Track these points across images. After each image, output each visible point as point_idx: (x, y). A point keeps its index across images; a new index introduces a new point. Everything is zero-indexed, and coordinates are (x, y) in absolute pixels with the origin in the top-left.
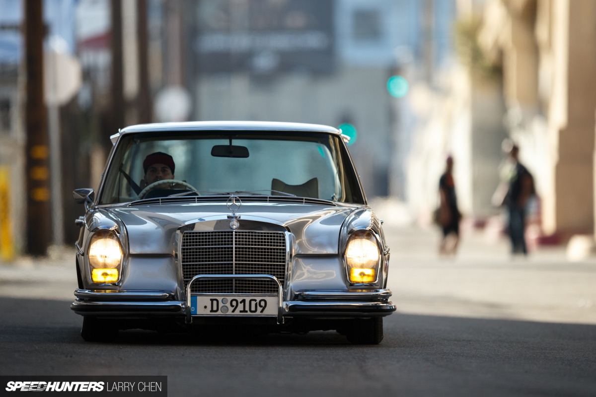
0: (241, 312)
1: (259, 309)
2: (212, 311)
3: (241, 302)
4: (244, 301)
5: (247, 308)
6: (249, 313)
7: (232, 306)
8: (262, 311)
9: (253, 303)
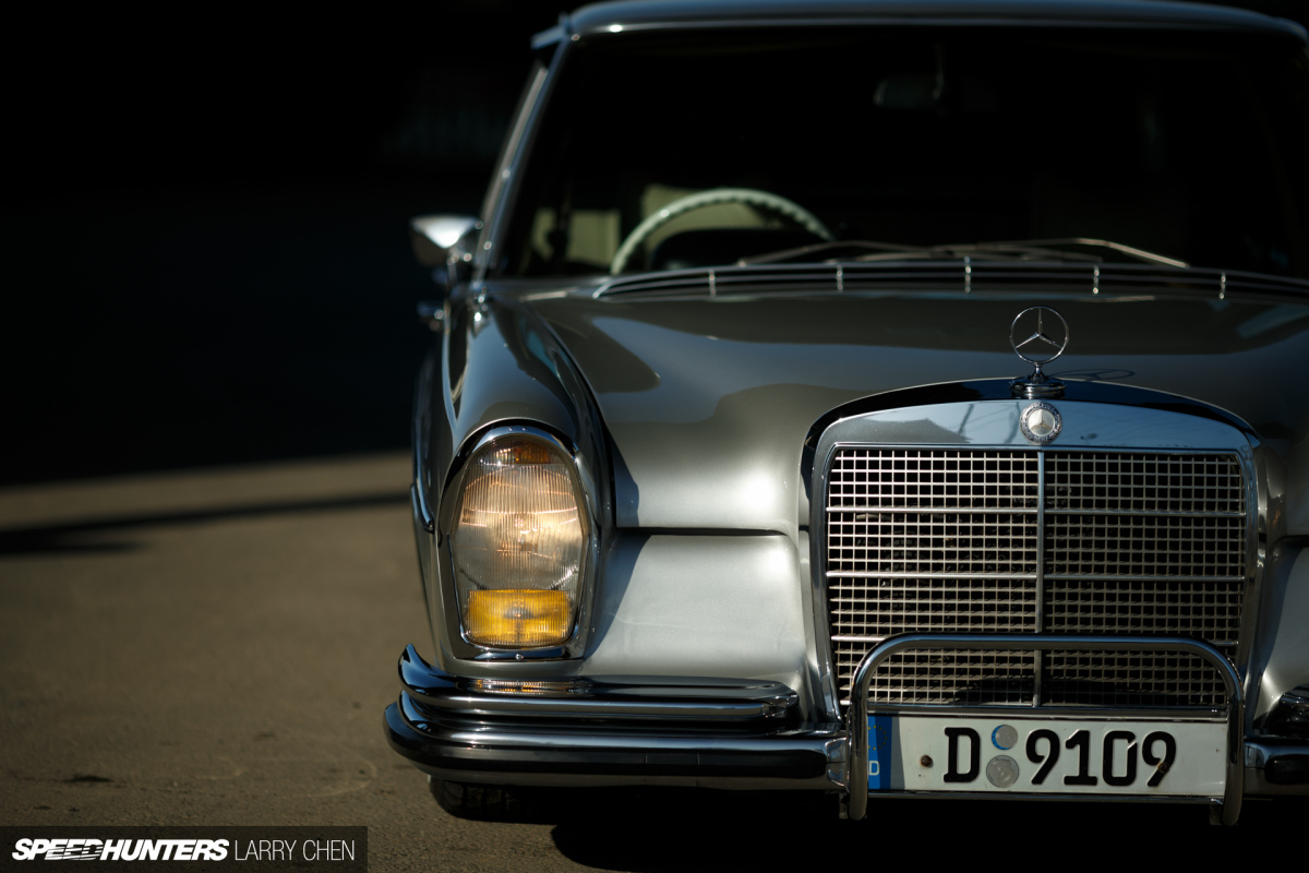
0: (1069, 780)
1: (1145, 772)
2: (952, 776)
3: (1070, 744)
4: (1082, 739)
5: (1096, 768)
6: (1102, 788)
7: (1033, 756)
8: (1155, 782)
9: (1121, 748)
